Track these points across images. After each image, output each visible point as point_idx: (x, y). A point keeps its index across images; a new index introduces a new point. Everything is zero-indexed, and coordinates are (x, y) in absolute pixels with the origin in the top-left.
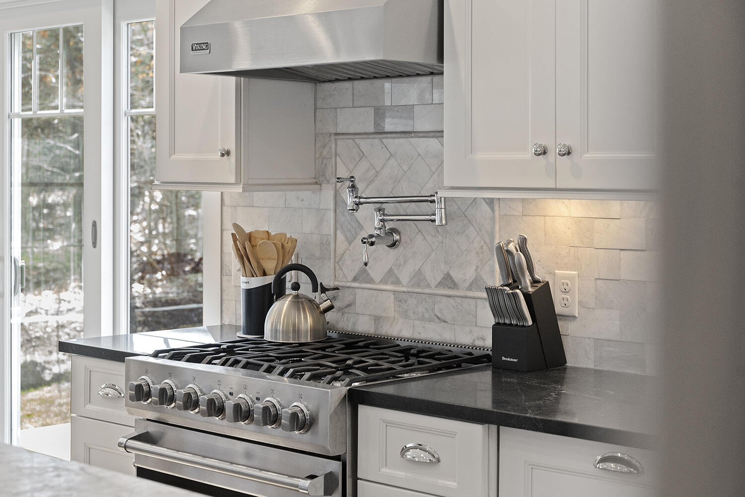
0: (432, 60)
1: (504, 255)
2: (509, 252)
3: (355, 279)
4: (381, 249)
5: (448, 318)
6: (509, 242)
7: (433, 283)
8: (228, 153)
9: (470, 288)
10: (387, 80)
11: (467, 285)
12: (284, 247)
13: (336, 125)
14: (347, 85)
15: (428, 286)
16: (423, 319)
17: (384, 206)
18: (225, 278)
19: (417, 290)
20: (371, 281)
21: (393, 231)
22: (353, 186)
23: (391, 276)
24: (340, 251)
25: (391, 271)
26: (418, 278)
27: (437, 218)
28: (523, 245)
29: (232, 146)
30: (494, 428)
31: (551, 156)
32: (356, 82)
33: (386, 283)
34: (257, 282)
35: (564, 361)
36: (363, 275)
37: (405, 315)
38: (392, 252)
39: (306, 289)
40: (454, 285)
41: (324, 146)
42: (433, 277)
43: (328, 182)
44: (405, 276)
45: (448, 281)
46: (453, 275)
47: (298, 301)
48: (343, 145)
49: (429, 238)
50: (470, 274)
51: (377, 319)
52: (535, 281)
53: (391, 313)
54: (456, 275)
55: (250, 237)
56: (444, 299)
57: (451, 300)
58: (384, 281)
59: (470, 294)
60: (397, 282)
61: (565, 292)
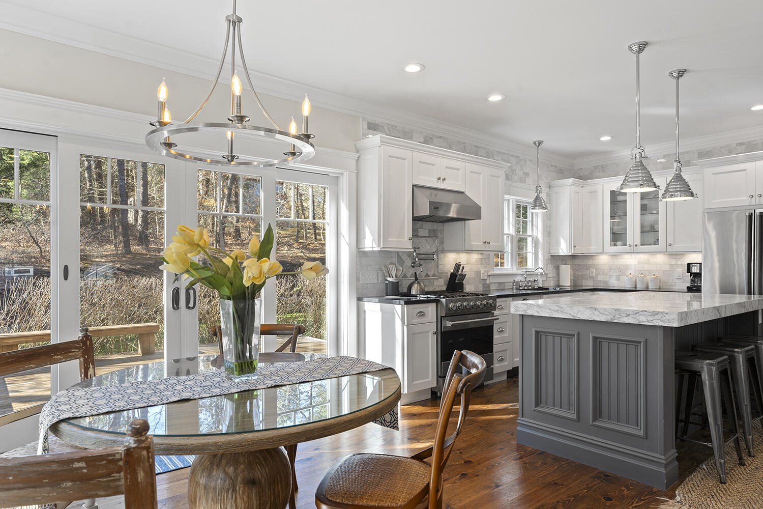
7: (423, 277)
11: (431, 276)
22: (415, 250)
54: (429, 273)
56: (426, 280)
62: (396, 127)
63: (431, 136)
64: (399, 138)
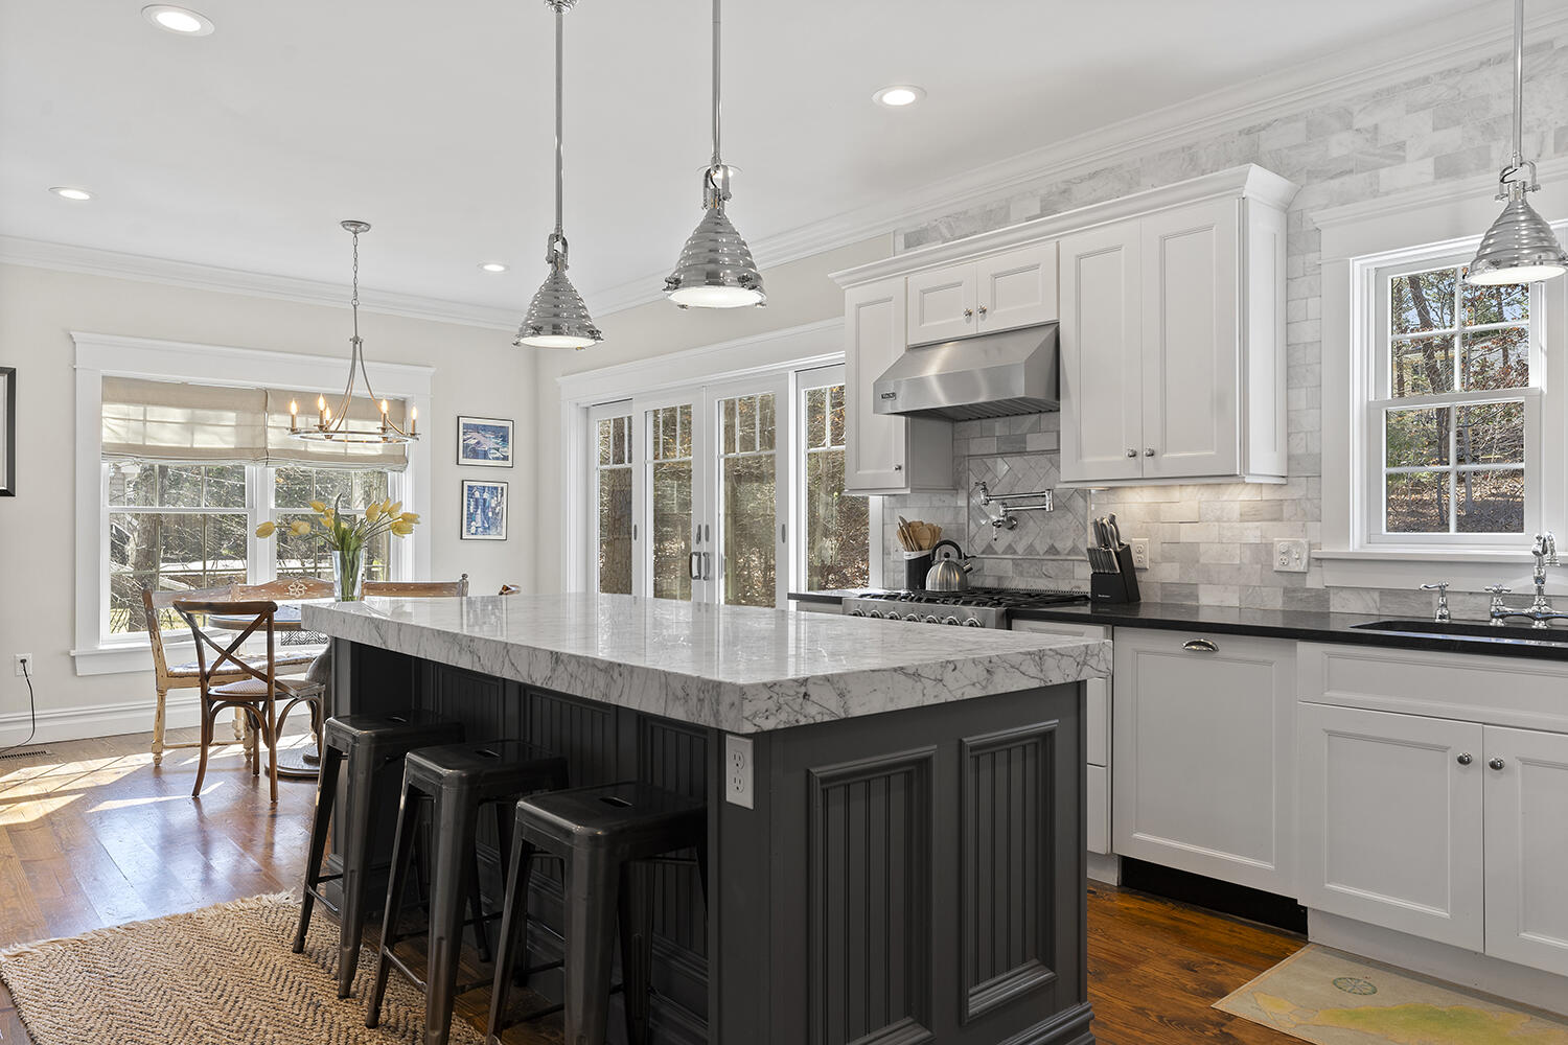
0: (1052, 399)
1: (1100, 528)
2: (1103, 525)
3: (983, 553)
4: (1004, 530)
5: (1053, 575)
6: (1102, 520)
7: (1041, 553)
8: (900, 468)
9: (1068, 554)
10: (998, 419)
11: (1066, 552)
12: (935, 531)
13: (968, 449)
14: (977, 422)
15: (1038, 554)
16: (1034, 576)
17: (1006, 501)
18: (885, 557)
19: (1030, 557)
20: (996, 553)
21: (1011, 519)
22: (985, 489)
23: (1010, 549)
24: (972, 534)
25: (1010, 545)
26: (1030, 549)
27: (1047, 507)
28: (1112, 519)
29: (902, 463)
30: (1110, 627)
31: (1139, 458)
32: (984, 421)
33: (1006, 554)
34: (914, 555)
35: (1140, 599)
36: (989, 549)
37: (1021, 574)
38: (1011, 533)
39: (954, 558)
40: (1057, 553)
41: (960, 464)
42: (1041, 547)
43: (963, 488)
44: (1020, 548)
45: (1053, 550)
46: (1056, 545)
47: (948, 566)
48: (973, 464)
49: (1039, 523)
50: (1069, 544)
51: (1000, 578)
52: (1121, 545)
53: (1010, 574)
54: (1058, 545)
55: (910, 525)
56: (1050, 563)
57: (1054, 563)
58: (1004, 553)
59: (1069, 558)
60: (1015, 552)
61: (1140, 552)
62: (966, 212)
63: (1063, 187)
64: (975, 233)
